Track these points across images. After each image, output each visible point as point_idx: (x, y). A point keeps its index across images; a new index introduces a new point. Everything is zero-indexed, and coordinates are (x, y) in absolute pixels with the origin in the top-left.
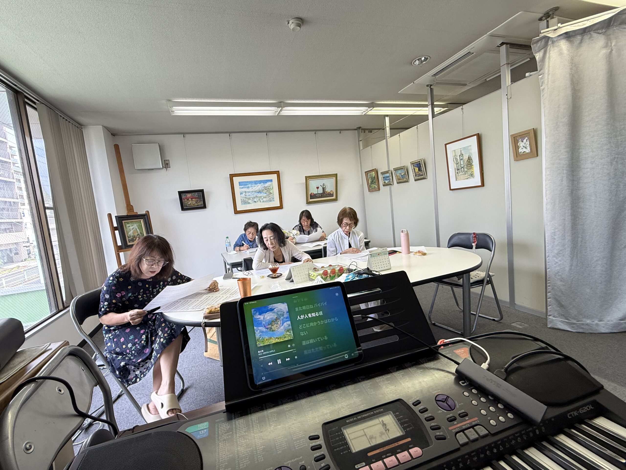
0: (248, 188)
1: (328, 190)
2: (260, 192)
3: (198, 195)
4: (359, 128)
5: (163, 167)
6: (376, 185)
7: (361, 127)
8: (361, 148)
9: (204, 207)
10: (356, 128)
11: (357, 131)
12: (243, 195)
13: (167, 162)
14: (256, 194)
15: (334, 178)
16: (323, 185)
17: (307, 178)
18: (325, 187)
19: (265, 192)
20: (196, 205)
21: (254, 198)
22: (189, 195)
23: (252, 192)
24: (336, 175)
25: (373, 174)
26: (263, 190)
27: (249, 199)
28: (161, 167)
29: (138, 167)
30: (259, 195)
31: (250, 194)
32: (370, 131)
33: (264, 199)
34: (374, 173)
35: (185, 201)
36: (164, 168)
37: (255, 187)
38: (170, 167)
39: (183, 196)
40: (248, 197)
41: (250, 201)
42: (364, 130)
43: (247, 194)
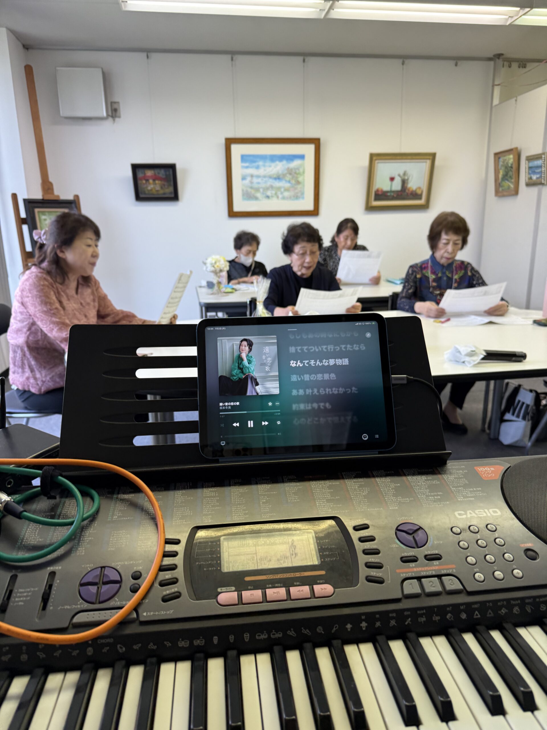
0: (258, 167)
1: (413, 185)
2: (278, 178)
3: (166, 175)
4: (499, 56)
5: (108, 115)
6: (511, 182)
7: (502, 54)
8: (496, 101)
9: (174, 197)
10: (491, 55)
11: (492, 63)
12: (247, 182)
13: (115, 106)
14: (270, 182)
15: (429, 162)
16: (405, 174)
17: (374, 158)
18: (406, 178)
19: (288, 179)
20: (161, 192)
21: (267, 189)
22: (149, 173)
23: (265, 177)
24: (433, 156)
25: (510, 159)
26: (284, 175)
27: (257, 190)
28: (105, 114)
29: (64, 112)
30: (277, 184)
31: (259, 180)
32: (523, 63)
33: (286, 194)
34: (511, 156)
35: (142, 183)
36: (110, 119)
37: (271, 169)
38: (119, 117)
39: (140, 175)
40: (256, 186)
41: (258, 195)
42: (510, 61)
43: (255, 180)
